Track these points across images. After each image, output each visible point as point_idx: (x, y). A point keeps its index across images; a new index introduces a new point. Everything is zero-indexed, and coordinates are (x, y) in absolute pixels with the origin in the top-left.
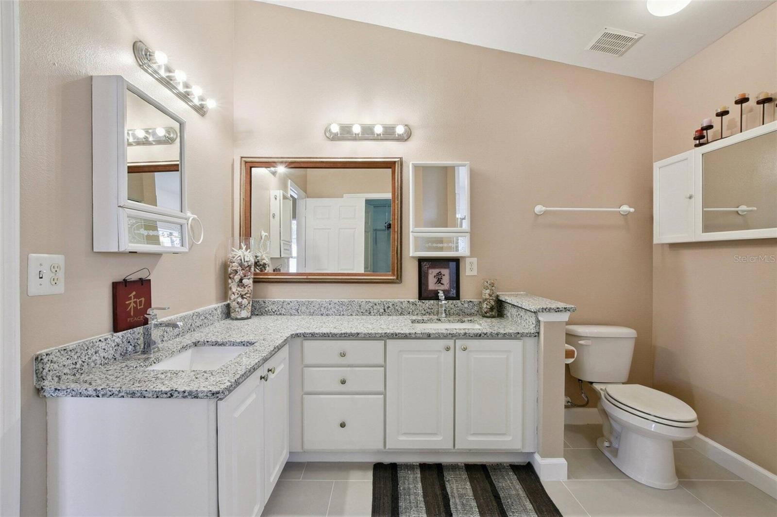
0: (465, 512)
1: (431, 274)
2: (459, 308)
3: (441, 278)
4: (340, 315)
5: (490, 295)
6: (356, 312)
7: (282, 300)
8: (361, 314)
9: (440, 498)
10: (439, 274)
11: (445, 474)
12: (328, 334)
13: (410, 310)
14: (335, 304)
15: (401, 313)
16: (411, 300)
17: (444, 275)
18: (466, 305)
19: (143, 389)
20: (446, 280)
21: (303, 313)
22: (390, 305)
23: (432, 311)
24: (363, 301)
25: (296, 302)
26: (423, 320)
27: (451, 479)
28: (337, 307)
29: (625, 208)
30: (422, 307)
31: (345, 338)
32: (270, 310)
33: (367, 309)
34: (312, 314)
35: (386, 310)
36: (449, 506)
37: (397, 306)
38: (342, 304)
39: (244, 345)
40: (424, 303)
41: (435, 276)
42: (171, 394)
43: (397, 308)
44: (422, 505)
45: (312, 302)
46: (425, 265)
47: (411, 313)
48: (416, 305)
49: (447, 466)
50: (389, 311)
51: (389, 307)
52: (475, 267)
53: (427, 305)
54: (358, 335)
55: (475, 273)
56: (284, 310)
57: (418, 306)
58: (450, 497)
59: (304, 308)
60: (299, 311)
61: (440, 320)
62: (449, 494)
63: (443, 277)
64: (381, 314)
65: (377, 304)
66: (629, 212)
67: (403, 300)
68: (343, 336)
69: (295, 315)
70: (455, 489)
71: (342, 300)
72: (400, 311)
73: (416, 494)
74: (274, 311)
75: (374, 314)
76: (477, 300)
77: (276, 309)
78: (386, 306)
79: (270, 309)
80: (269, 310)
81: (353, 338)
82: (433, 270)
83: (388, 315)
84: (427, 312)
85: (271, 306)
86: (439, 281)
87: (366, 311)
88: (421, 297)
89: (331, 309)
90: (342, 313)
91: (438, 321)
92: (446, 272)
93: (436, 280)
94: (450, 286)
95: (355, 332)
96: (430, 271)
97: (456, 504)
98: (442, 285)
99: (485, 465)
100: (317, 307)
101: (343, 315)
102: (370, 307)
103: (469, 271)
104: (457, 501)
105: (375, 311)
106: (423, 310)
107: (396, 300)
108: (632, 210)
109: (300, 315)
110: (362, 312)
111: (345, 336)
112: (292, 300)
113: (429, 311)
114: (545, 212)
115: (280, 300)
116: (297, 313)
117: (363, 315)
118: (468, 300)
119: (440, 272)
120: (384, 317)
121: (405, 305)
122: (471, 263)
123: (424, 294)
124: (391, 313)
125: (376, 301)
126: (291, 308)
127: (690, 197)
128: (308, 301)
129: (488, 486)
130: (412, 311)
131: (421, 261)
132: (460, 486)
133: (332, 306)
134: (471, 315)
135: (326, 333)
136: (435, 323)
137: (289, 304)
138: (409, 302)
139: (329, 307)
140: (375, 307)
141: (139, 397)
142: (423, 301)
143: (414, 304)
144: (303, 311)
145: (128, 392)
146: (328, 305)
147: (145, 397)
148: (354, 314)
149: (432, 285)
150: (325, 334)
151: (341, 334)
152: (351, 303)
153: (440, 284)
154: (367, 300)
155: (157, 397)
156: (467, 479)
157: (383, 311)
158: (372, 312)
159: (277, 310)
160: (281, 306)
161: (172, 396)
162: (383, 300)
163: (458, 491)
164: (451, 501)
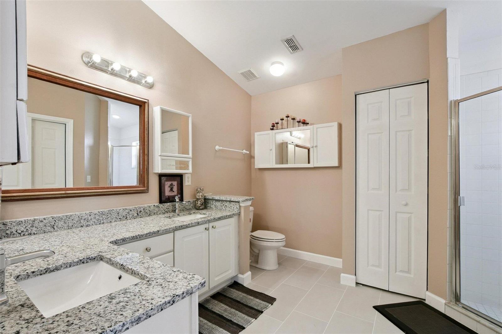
0: (234, 315)
1: (167, 185)
2: (183, 206)
3: (173, 188)
4: (100, 224)
5: (202, 196)
6: (115, 219)
7: (32, 218)
8: (119, 219)
9: (218, 317)
10: (172, 185)
11: (207, 306)
12: (136, 236)
13: (155, 211)
14: (95, 214)
15: (149, 215)
16: (156, 204)
17: (174, 185)
18: (187, 204)
19: (148, 310)
20: (175, 189)
21: (61, 228)
22: (142, 209)
23: (169, 210)
24: (121, 209)
25: (51, 219)
26: (170, 216)
27: (212, 307)
28: (97, 217)
29: (244, 151)
30: (163, 208)
31: (150, 236)
32: (15, 232)
33: (124, 215)
34: (69, 228)
35: (139, 214)
36: (225, 318)
37: (147, 209)
38: (103, 214)
39: (83, 263)
40: (164, 205)
41: (169, 186)
42: (173, 301)
43: (146, 211)
44: (214, 326)
45: (71, 216)
46: (163, 179)
47: (156, 213)
48: (159, 207)
49: (203, 303)
50: (141, 214)
51: (141, 211)
52: (190, 179)
53: (166, 206)
54: (158, 232)
55: (190, 183)
56: (34, 229)
57: (160, 208)
58: (221, 314)
59: (61, 223)
60: (55, 227)
61: (179, 215)
62: (219, 313)
63: (174, 187)
64: (135, 217)
65: (132, 210)
66: (247, 153)
67: (150, 205)
68: (148, 235)
69: (51, 232)
70: (219, 310)
71: (101, 210)
72: (148, 213)
73: (206, 324)
74: (20, 232)
75: (129, 218)
76: (192, 200)
77: (22, 229)
78: (139, 210)
79: (14, 230)
80: (12, 232)
81: (156, 235)
82: (168, 182)
83: (140, 217)
84: (166, 211)
85: (16, 228)
86: (171, 190)
87: (124, 216)
88: (161, 202)
89: (91, 219)
90: (102, 222)
91: (177, 216)
92: (175, 183)
93: (169, 189)
94: (178, 192)
95: (157, 230)
96: (166, 183)
97: (227, 315)
98: (173, 192)
99: (218, 292)
100: (77, 220)
101: (103, 223)
102: (126, 213)
103: (187, 182)
104: (226, 314)
105: (131, 216)
106: (163, 210)
107: (146, 205)
108: (248, 152)
109: (56, 231)
110: (120, 218)
111: (149, 235)
112: (45, 217)
113: (167, 210)
114: (220, 150)
115: (29, 219)
116: (52, 230)
117: (120, 220)
118: (188, 200)
119: (172, 184)
120: (138, 219)
121: (152, 208)
122: (188, 177)
123: (163, 199)
124: (142, 216)
125: (131, 207)
126: (45, 226)
127: (271, 150)
128: (66, 216)
129: (229, 299)
130: (156, 212)
131: (161, 176)
132: (220, 308)
133: (92, 217)
134: (190, 209)
135: (134, 235)
136: (176, 217)
137: (42, 221)
138: (154, 206)
139: (90, 218)
140: (131, 213)
141: (146, 319)
142: (163, 204)
143: (158, 207)
144: (60, 226)
145: (133, 320)
146: (89, 216)
147: (150, 316)
148: (113, 221)
149: (167, 193)
150: (134, 237)
151: (147, 234)
152: (110, 212)
153: (172, 192)
154: (124, 208)
155: (162, 310)
156: (219, 302)
157: (136, 215)
158: (128, 217)
159: (25, 230)
160: (31, 225)
161: (174, 302)
162: (136, 206)
163: (221, 310)
164: (223, 315)
